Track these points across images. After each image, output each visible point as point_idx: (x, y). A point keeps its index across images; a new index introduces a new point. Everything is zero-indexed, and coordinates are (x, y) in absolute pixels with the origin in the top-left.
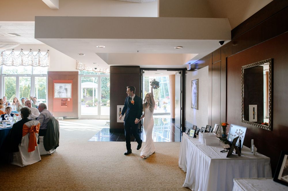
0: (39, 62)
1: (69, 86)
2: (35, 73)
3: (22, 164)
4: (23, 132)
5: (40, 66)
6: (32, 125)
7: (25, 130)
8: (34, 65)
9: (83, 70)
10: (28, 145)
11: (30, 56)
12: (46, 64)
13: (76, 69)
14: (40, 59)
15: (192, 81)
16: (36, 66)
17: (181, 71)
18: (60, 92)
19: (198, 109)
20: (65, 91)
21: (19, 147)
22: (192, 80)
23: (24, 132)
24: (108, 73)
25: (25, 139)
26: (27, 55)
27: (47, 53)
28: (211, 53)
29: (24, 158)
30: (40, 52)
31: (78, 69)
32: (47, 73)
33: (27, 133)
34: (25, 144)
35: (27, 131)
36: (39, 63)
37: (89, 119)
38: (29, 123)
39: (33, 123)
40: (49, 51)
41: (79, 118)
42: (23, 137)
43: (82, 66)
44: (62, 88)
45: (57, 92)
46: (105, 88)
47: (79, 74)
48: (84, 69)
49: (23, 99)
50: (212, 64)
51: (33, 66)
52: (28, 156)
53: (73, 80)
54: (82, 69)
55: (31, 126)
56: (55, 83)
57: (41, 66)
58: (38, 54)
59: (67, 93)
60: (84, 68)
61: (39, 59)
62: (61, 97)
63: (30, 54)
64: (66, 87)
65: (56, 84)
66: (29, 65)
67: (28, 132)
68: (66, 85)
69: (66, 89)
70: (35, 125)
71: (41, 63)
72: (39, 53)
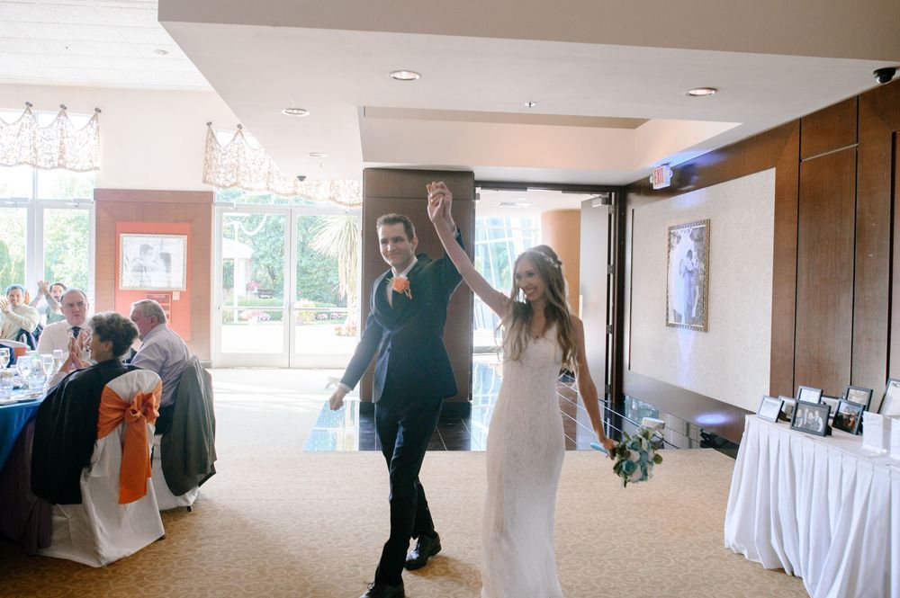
0: (62, 151)
1: (176, 246)
2: (44, 194)
3: (98, 554)
4: (100, 420)
5: (65, 167)
6: (135, 389)
7: (107, 412)
8: (41, 164)
9: (232, 186)
10: (117, 472)
11: (27, 130)
12: (91, 161)
13: (205, 181)
14: (66, 141)
15: (670, 229)
16: (48, 166)
17: (610, 195)
18: (141, 266)
19: (706, 330)
20: (161, 263)
21: (82, 482)
22: (673, 223)
23: (106, 421)
24: (323, 200)
25: (108, 447)
26: (14, 124)
27: (93, 119)
28: (796, 120)
29: (104, 529)
30: (66, 115)
31: (211, 184)
32: (91, 197)
33: (118, 423)
34: (107, 473)
35: (118, 415)
36: (61, 157)
37: (249, 367)
38: (126, 380)
39: (140, 383)
40: (100, 111)
41: (213, 365)
42: (100, 443)
43: (225, 173)
44: (150, 251)
45: (129, 268)
46: (274, 258)
47: (216, 200)
48: (235, 184)
49: (15, 288)
50: (800, 161)
51: (39, 167)
52: (115, 519)
53: (191, 222)
54: (228, 185)
55: (132, 394)
56: (121, 235)
57: (70, 169)
58: (56, 123)
59: (168, 271)
60: (234, 181)
61: (61, 144)
62: (144, 284)
63: (24, 120)
64: (166, 249)
65: (129, 238)
66: (20, 163)
67: (121, 420)
68: (166, 240)
69: (166, 258)
70: (145, 390)
71: (68, 157)
72: (62, 118)
